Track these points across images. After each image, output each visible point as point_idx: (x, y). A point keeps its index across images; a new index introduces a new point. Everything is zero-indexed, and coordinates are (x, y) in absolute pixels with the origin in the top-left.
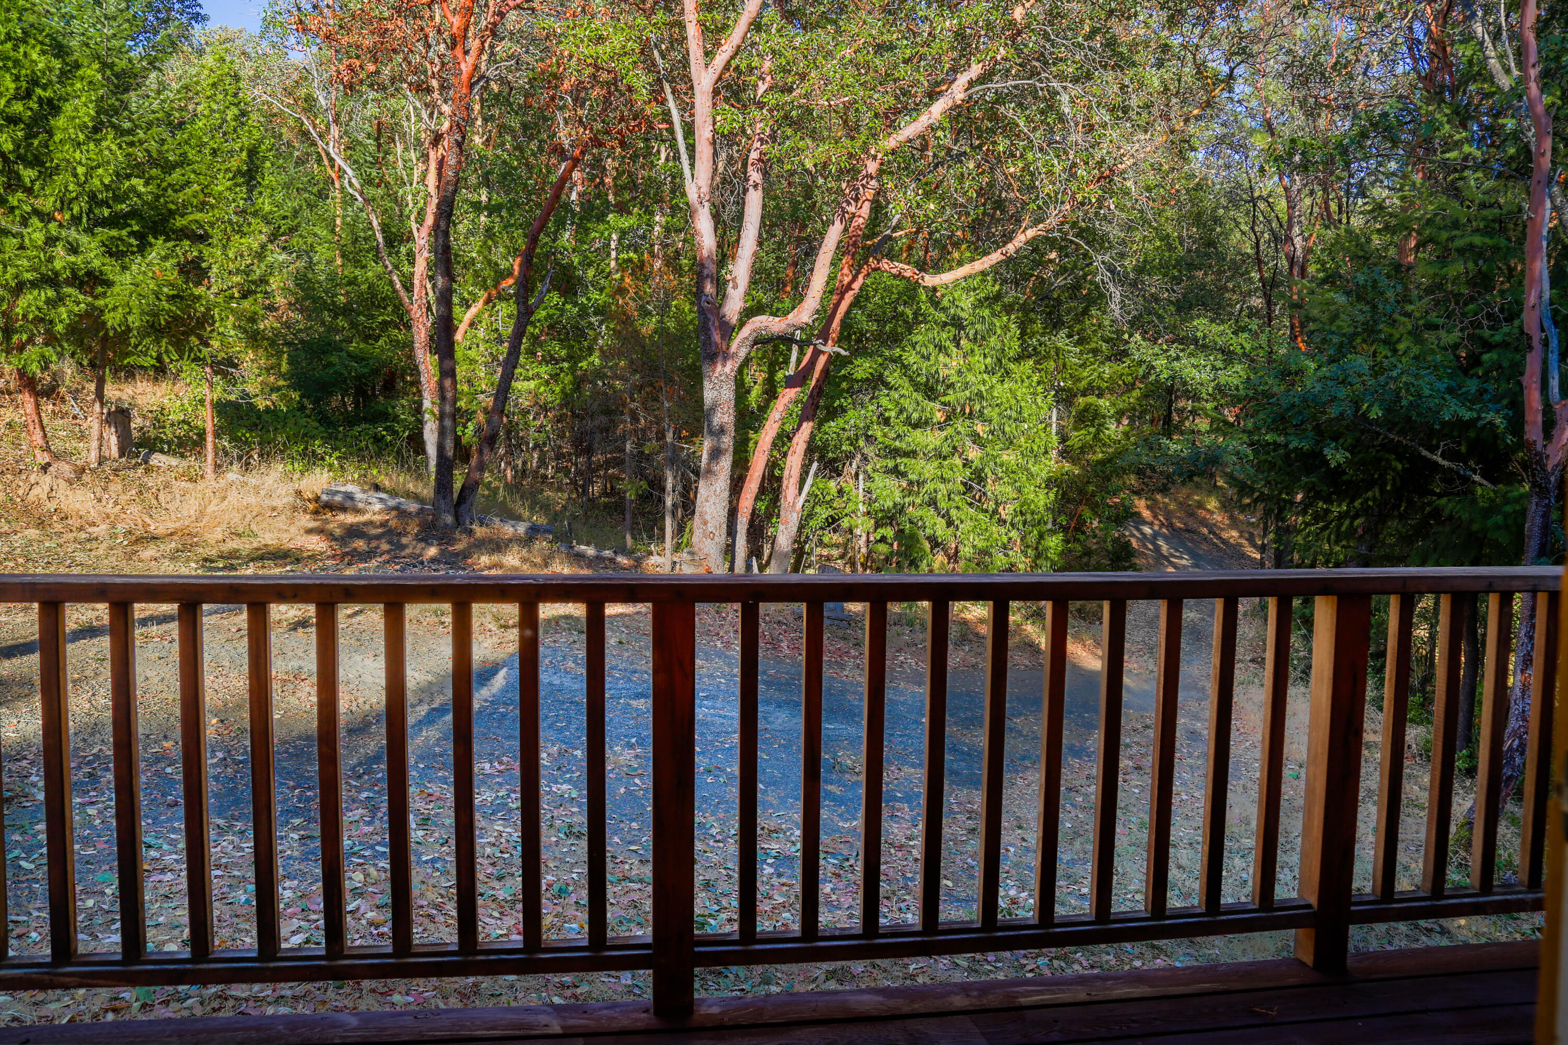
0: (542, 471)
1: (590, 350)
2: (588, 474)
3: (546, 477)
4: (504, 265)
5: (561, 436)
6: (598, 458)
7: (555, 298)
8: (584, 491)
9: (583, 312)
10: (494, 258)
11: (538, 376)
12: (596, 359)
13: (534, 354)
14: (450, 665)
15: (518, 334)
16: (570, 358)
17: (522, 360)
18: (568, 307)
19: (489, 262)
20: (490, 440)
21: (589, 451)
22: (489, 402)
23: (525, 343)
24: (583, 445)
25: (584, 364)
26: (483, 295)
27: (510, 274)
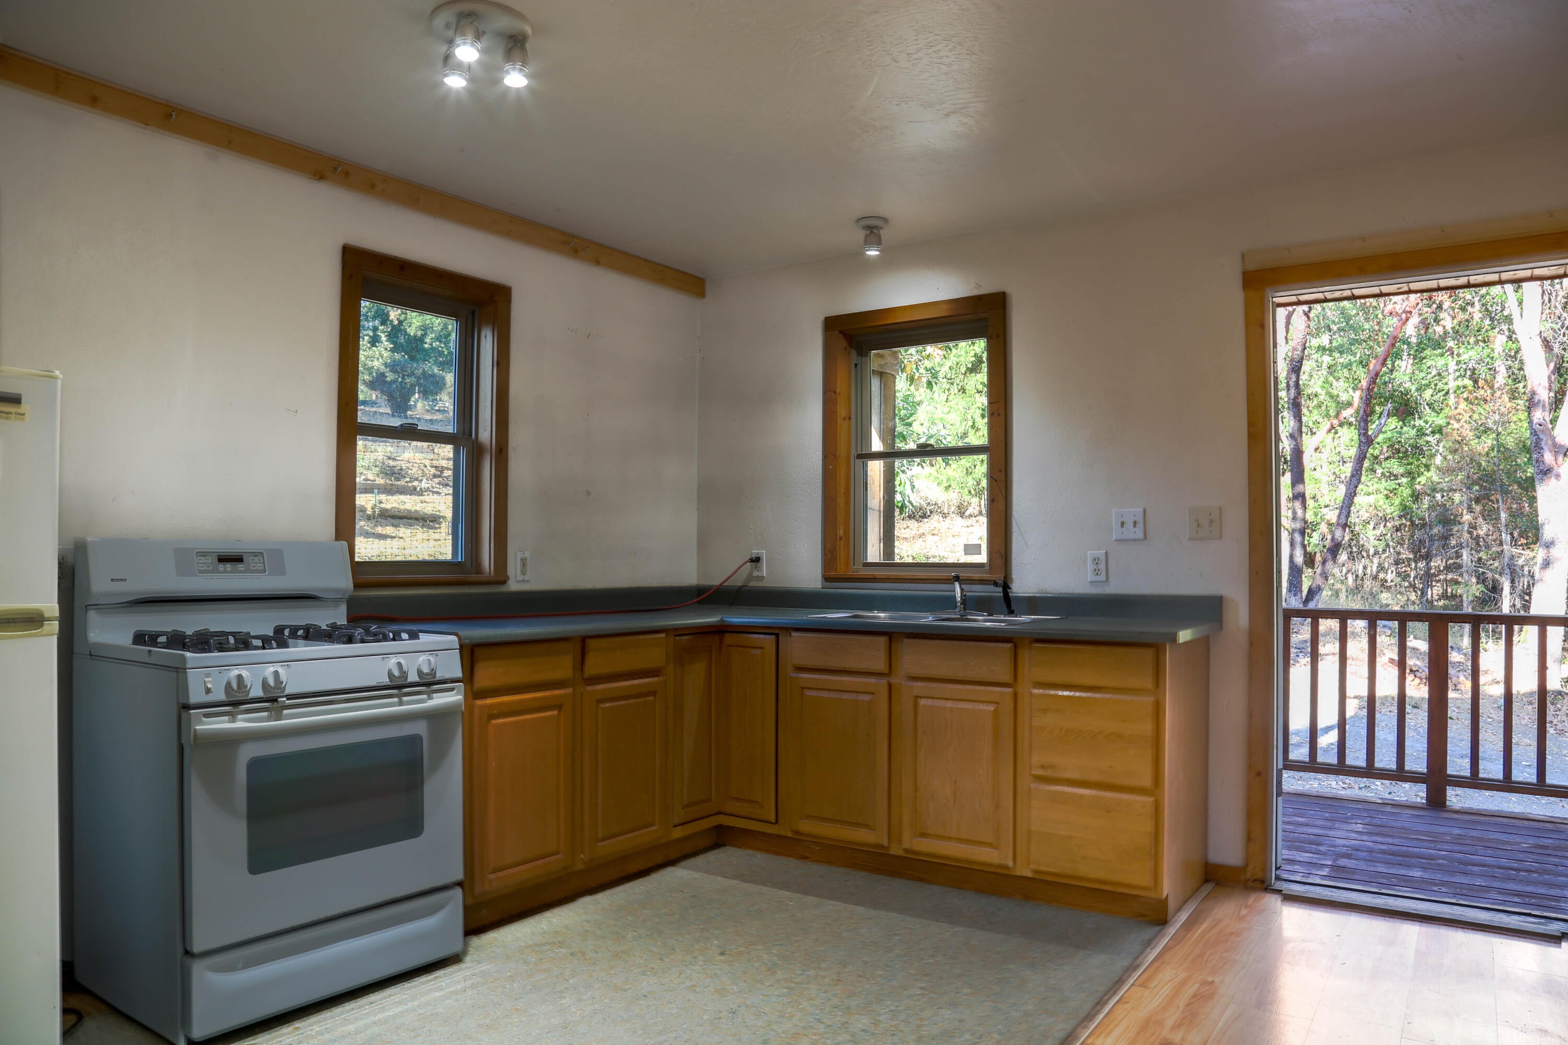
0: (1381, 576)
1: (1428, 468)
2: (1428, 578)
3: (1386, 581)
4: (1344, 397)
5: (1401, 543)
6: (1437, 563)
7: (1393, 423)
8: (1422, 593)
9: (1421, 433)
10: (1335, 392)
11: (1378, 491)
12: (1433, 475)
13: (1374, 471)
14: (1309, 726)
15: (1361, 458)
16: (1409, 474)
17: (1363, 478)
18: (1405, 429)
19: (1332, 397)
20: (1334, 549)
21: (1428, 557)
22: (1332, 516)
23: (1366, 464)
24: (1421, 552)
25: (1422, 479)
26: (1326, 425)
27: (1350, 404)
